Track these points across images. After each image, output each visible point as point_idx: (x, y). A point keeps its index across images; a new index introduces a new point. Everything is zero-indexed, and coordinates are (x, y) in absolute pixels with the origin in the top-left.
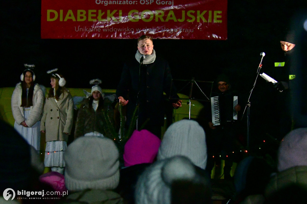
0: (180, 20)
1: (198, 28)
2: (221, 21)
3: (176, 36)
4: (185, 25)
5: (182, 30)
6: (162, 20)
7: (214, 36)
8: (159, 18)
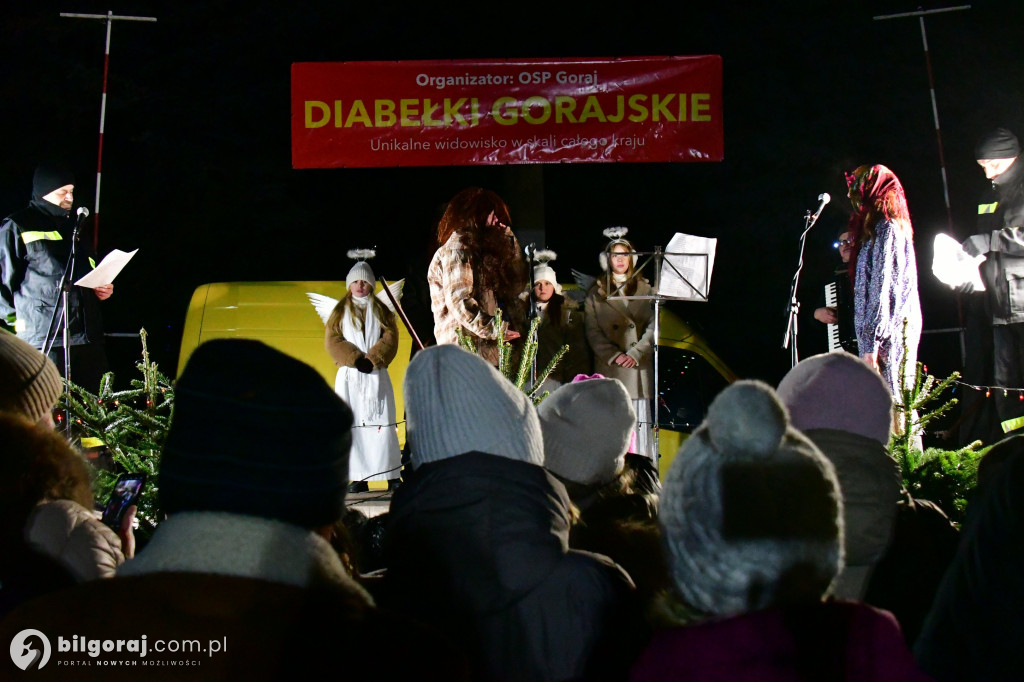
0: (612, 119)
1: (656, 136)
2: (707, 118)
3: (604, 156)
4: (625, 129)
5: (618, 142)
6: (572, 119)
7: (692, 153)
8: (564, 116)
